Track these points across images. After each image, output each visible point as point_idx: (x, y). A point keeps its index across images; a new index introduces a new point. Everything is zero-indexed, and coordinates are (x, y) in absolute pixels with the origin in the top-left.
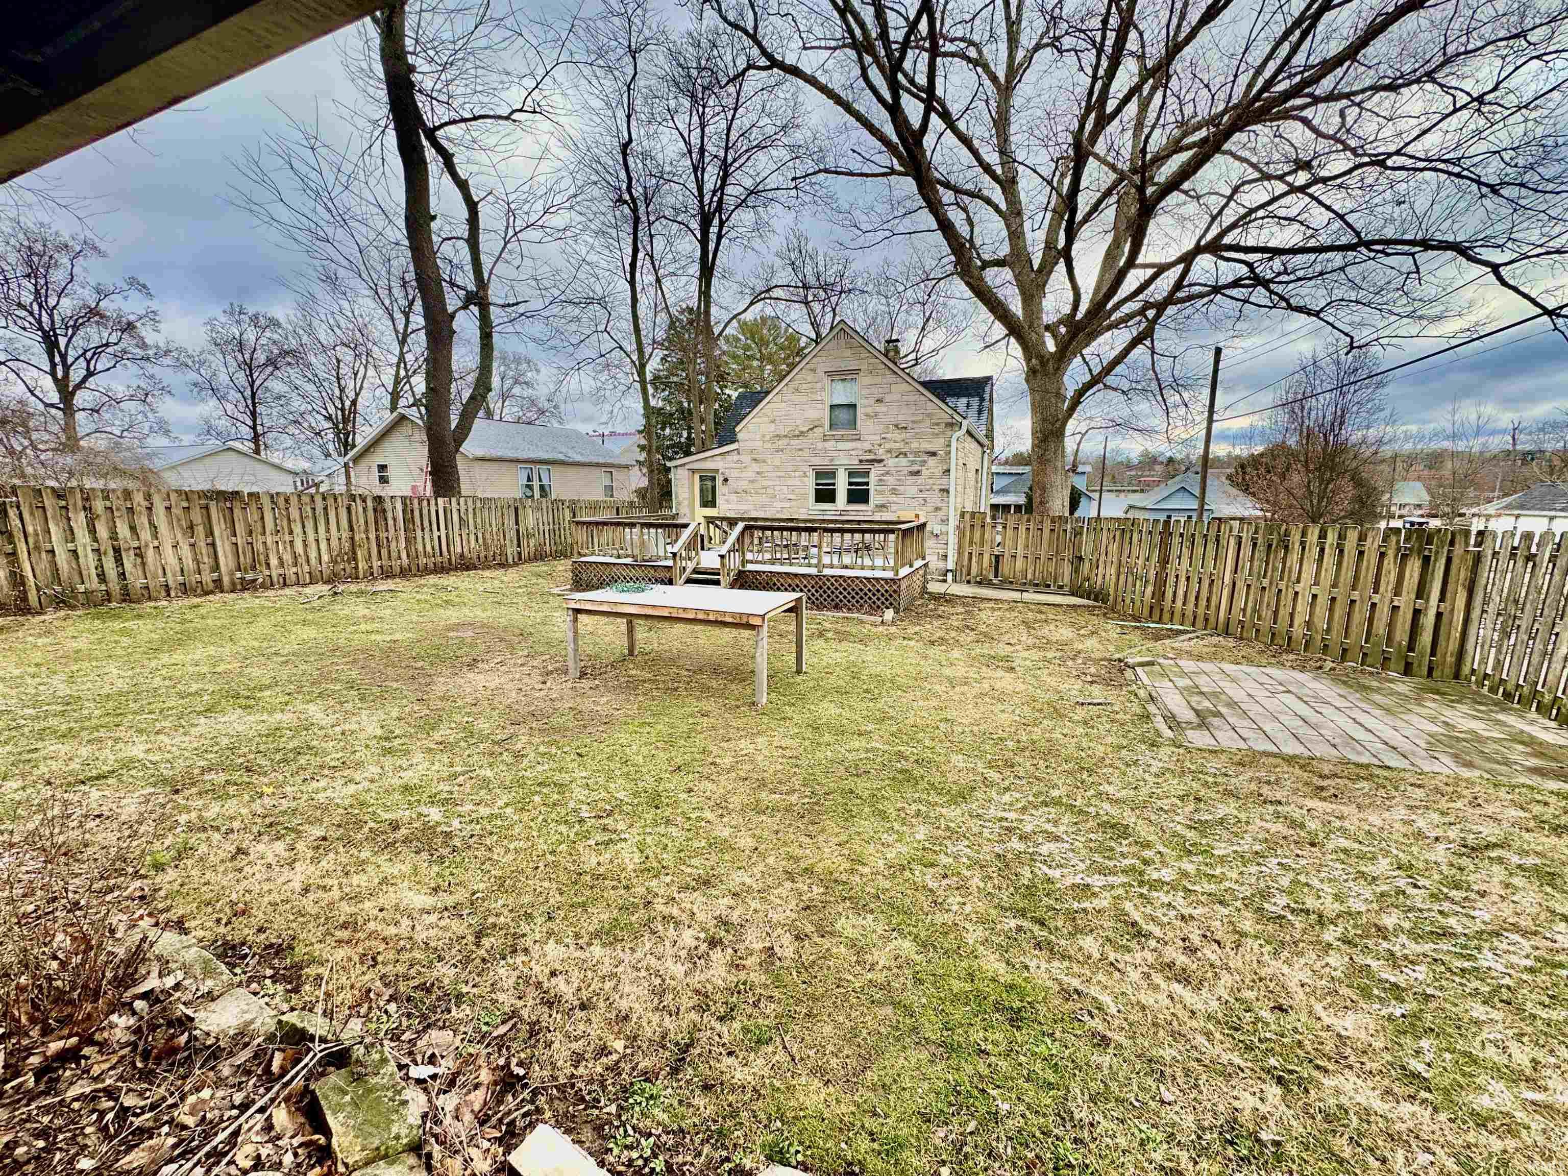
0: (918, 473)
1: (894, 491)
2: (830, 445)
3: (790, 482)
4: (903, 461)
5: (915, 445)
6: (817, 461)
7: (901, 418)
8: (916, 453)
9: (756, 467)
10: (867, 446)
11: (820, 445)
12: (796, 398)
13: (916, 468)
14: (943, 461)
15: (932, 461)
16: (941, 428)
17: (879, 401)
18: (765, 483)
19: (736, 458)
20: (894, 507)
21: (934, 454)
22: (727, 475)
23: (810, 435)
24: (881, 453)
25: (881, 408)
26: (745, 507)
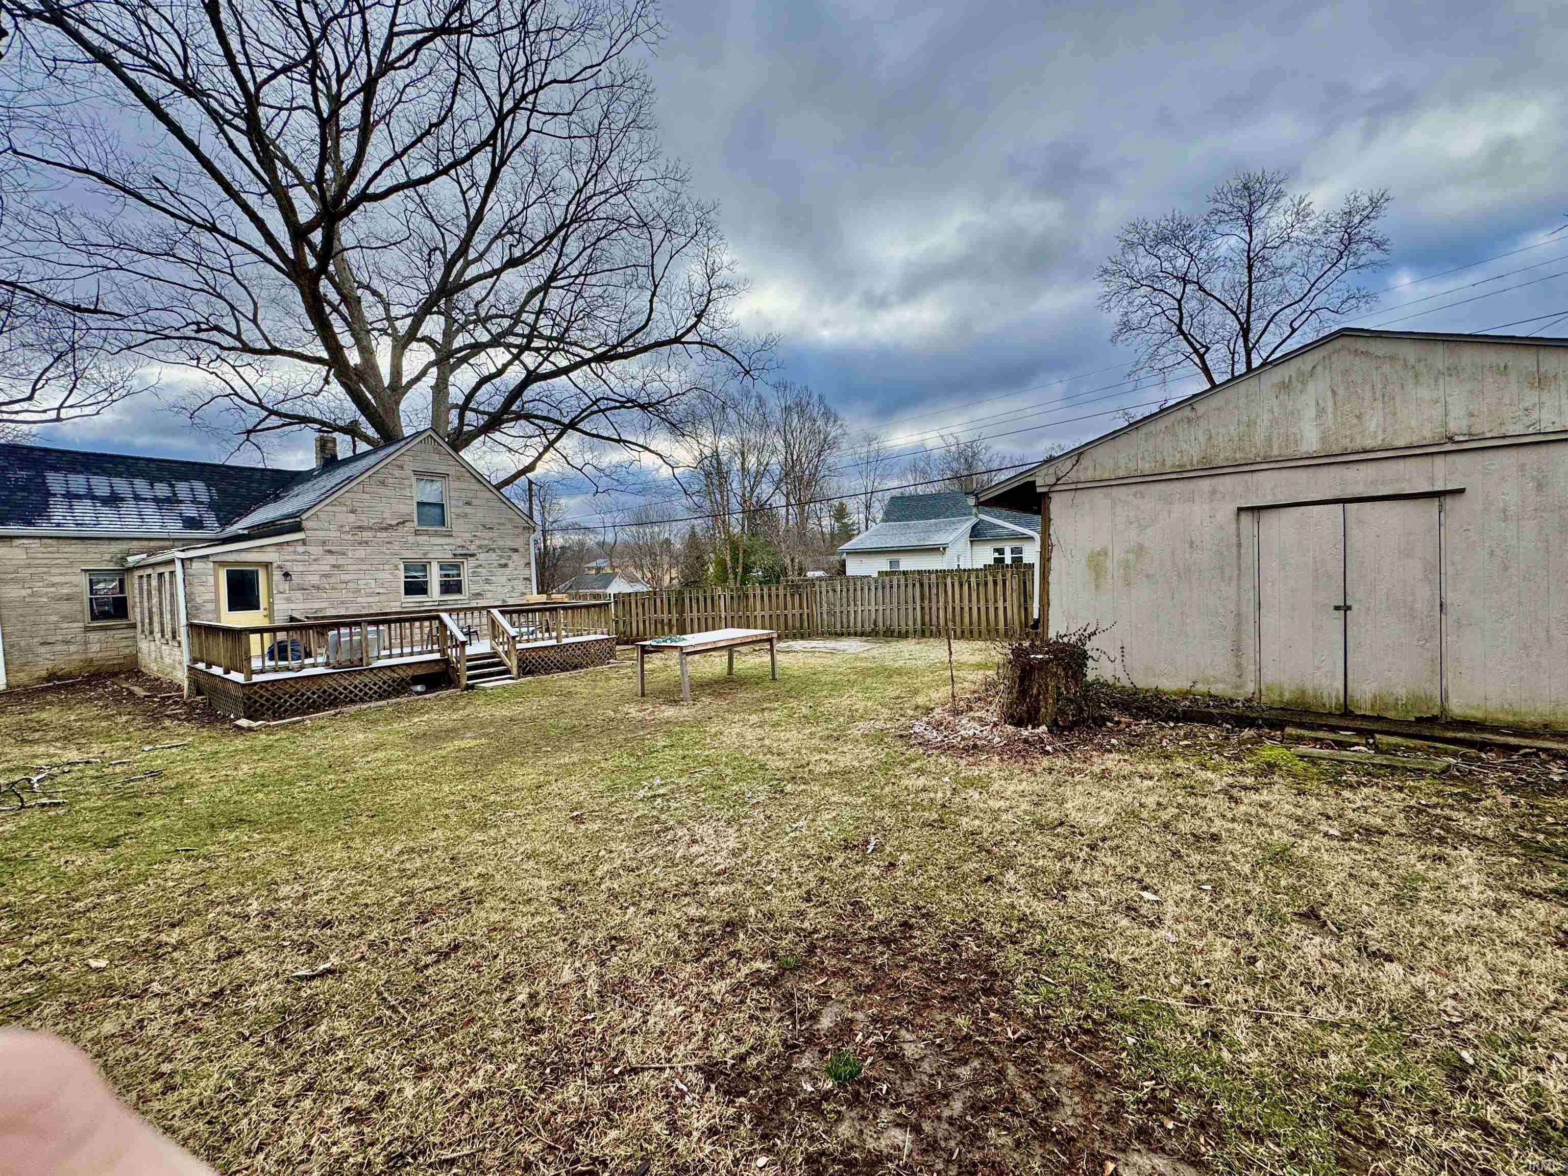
0: (506, 565)
1: (488, 582)
2: (422, 539)
3: (380, 575)
4: (493, 556)
5: (501, 543)
6: (407, 554)
7: (487, 520)
8: (502, 549)
9: (332, 559)
10: (459, 542)
11: (411, 539)
12: (382, 491)
13: (503, 561)
14: (524, 557)
15: (515, 556)
16: (520, 530)
17: (467, 503)
18: (345, 577)
19: (301, 549)
20: (489, 595)
21: (516, 550)
22: (288, 567)
23: (400, 528)
24: (473, 548)
25: (468, 510)
26: (317, 605)
